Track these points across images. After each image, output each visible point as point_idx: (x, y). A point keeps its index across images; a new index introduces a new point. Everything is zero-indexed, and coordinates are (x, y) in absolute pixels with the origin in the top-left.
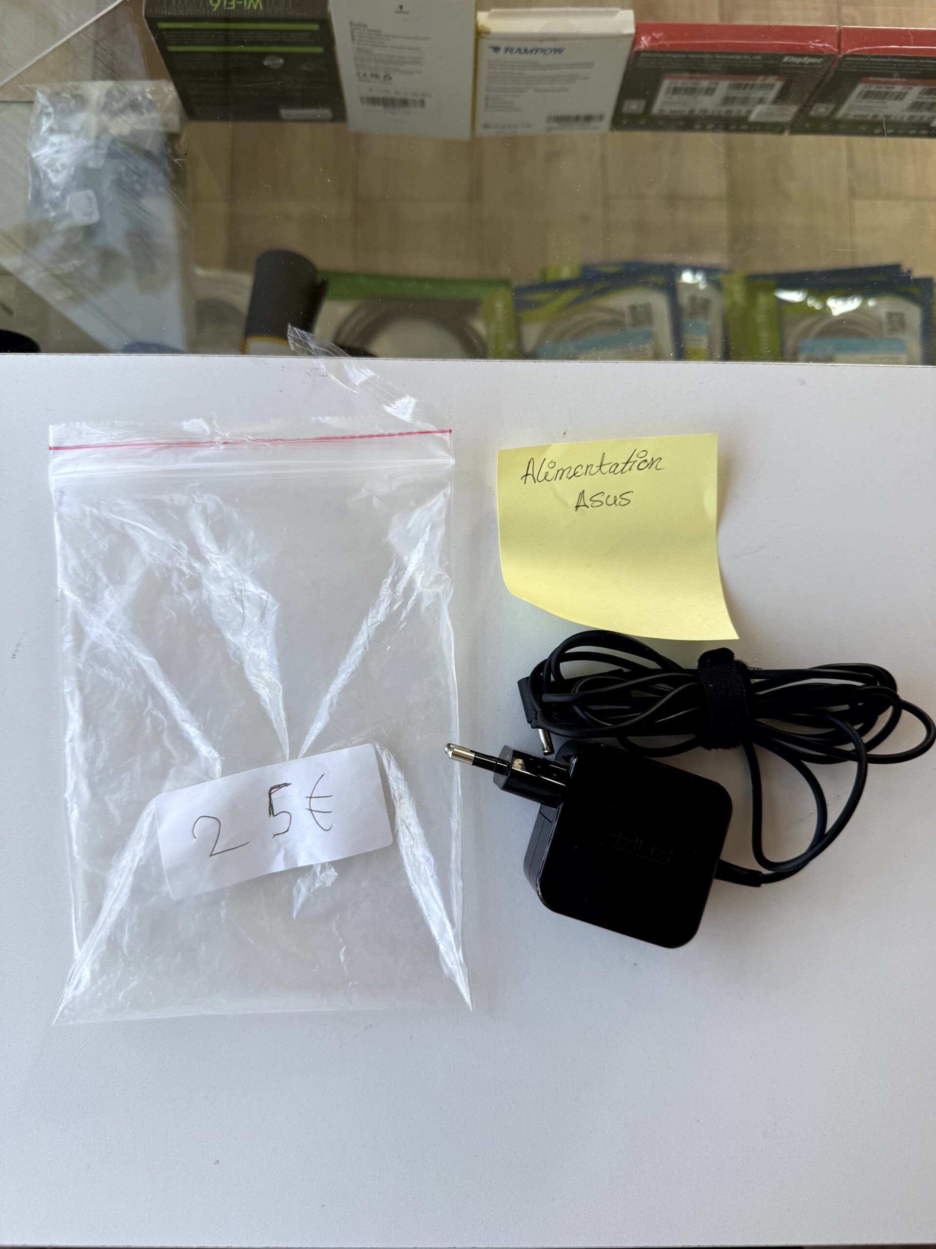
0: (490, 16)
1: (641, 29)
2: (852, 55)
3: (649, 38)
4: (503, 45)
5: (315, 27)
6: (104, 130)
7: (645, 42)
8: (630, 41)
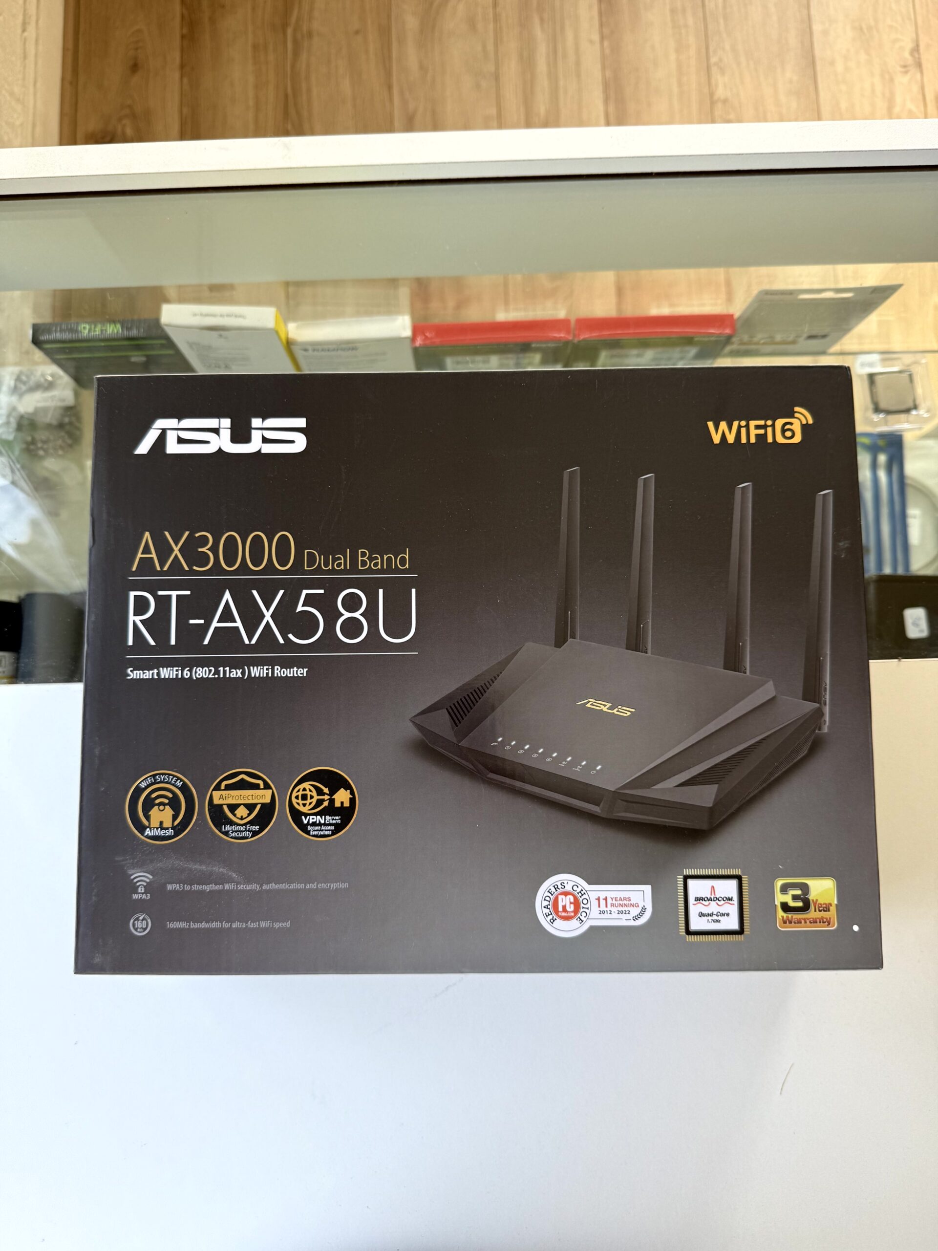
0: (298, 327)
1: (417, 330)
2: (584, 340)
3: (423, 338)
4: (310, 348)
5: (163, 342)
6: (14, 409)
7: (419, 342)
8: (408, 342)
